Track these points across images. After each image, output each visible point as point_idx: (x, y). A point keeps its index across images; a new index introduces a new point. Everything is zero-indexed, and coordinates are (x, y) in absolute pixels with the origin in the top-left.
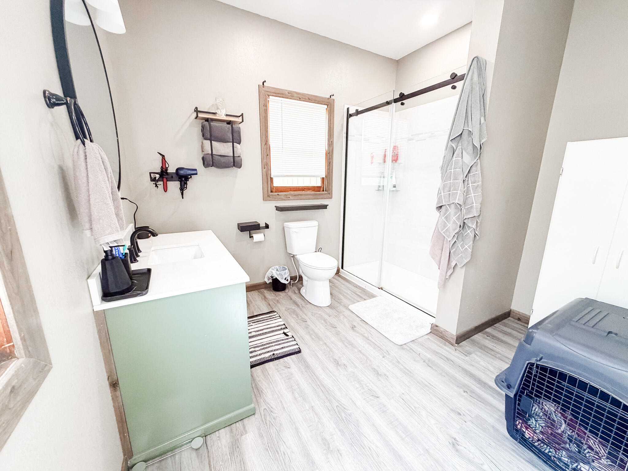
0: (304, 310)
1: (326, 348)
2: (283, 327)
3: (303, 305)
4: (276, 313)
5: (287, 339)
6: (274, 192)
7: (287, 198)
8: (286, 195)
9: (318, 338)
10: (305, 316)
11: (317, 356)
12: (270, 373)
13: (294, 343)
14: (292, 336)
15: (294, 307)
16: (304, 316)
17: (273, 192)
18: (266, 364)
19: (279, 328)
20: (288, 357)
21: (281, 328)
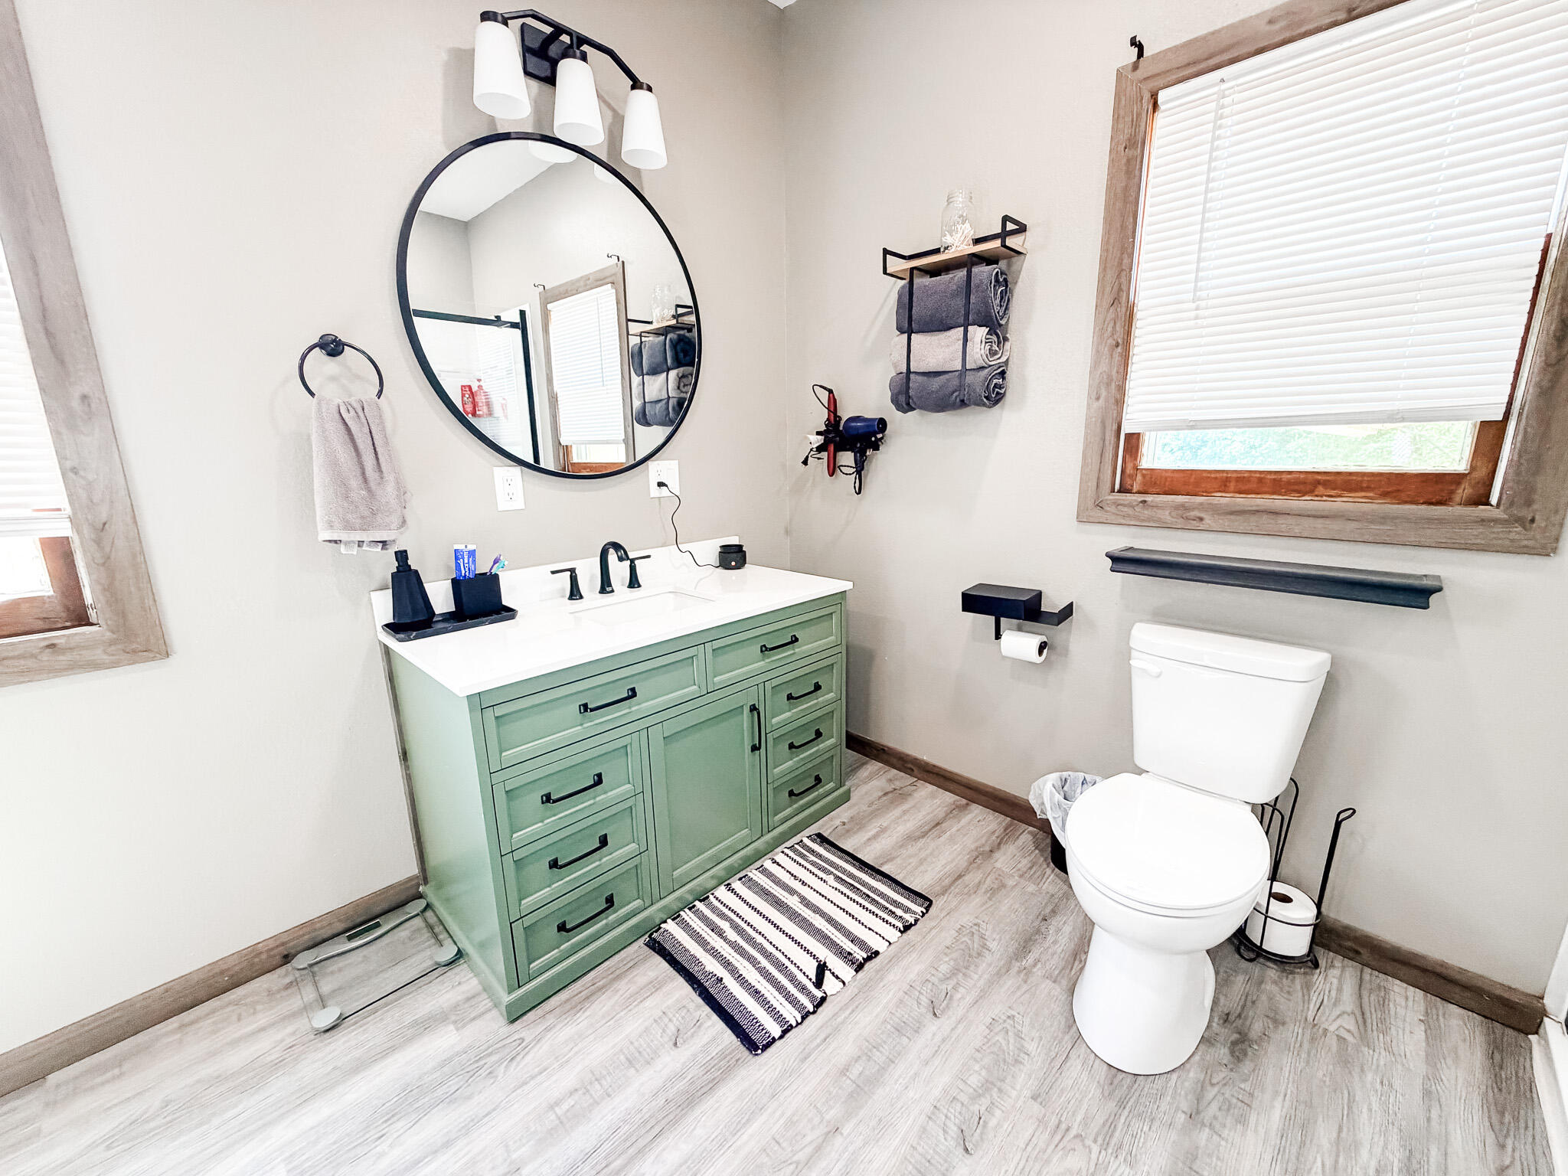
0: (1010, 982)
1: (809, 1139)
2: (858, 957)
3: (1038, 971)
4: (919, 909)
5: (803, 989)
6: (1135, 490)
7: (1190, 522)
8: (1183, 507)
9: (861, 1091)
10: (969, 999)
11: (748, 1120)
12: (648, 1003)
13: (791, 1015)
14: (823, 999)
15: (998, 946)
16: (964, 997)
17: (1129, 491)
18: (680, 981)
19: (848, 946)
20: (720, 1025)
21: (850, 954)
